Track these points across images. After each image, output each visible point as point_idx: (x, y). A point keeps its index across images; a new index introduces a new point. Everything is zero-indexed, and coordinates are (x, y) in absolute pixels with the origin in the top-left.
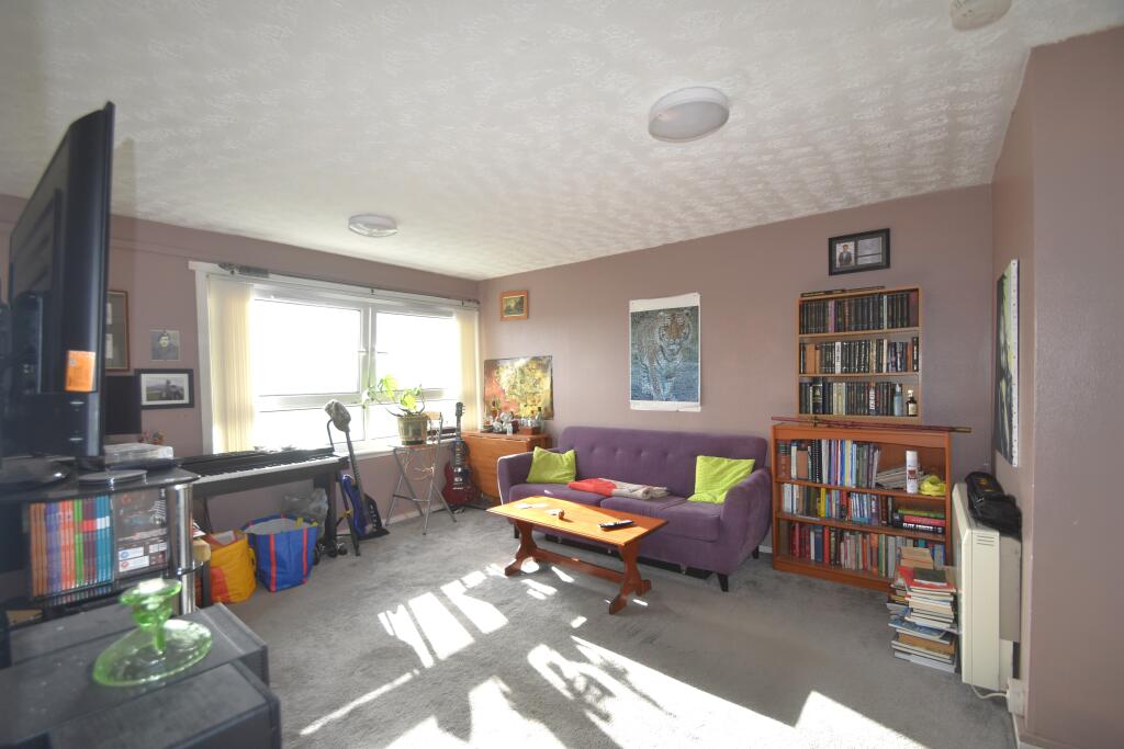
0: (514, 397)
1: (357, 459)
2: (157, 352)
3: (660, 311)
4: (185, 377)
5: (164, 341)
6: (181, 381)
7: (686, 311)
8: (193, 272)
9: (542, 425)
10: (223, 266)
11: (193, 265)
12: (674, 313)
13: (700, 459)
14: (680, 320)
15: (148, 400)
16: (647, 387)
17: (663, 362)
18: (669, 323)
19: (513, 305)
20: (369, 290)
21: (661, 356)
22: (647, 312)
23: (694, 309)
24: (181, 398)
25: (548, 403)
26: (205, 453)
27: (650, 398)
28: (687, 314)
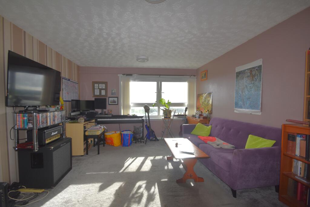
0: (203, 106)
1: (150, 120)
2: (112, 94)
3: (245, 70)
4: (117, 98)
5: (113, 91)
6: (116, 99)
7: (256, 68)
8: (118, 77)
9: (209, 116)
10: (123, 75)
11: (119, 75)
12: (251, 70)
13: (250, 136)
14: (253, 73)
15: (110, 103)
16: (240, 103)
17: (247, 92)
18: (249, 75)
19: (203, 75)
20: (159, 76)
21: (246, 89)
22: (241, 71)
23: (260, 67)
24: (116, 103)
25: (211, 109)
26: (120, 115)
27: (241, 108)
28: (257, 70)
